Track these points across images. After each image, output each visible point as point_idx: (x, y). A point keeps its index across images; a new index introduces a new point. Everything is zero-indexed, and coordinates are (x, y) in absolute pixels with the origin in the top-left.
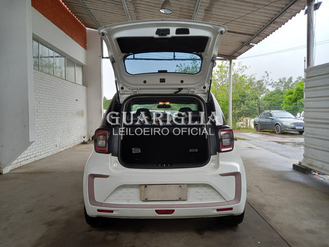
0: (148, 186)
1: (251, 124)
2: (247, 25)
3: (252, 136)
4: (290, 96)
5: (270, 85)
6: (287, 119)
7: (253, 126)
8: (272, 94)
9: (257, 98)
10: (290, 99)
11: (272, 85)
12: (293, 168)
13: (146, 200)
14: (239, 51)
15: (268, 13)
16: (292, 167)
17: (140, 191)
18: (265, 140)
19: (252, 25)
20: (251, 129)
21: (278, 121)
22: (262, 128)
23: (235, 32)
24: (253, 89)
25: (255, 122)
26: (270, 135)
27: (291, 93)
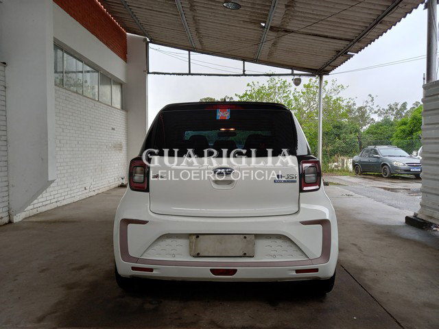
0: (200, 237)
1: (349, 165)
2: (344, 26)
3: (349, 180)
4: (403, 127)
5: (376, 112)
6: (398, 157)
7: (351, 167)
8: (379, 125)
9: (357, 131)
10: (404, 131)
11: (379, 113)
12: (406, 222)
13: (198, 256)
14: (332, 64)
15: (373, 9)
16: (404, 221)
17: (190, 242)
18: (368, 185)
19: (350, 27)
20: (348, 171)
21: (387, 160)
22: (363, 170)
23: (326, 37)
24: (352, 118)
25: (354, 162)
26: (374, 180)
27: (405, 124)
